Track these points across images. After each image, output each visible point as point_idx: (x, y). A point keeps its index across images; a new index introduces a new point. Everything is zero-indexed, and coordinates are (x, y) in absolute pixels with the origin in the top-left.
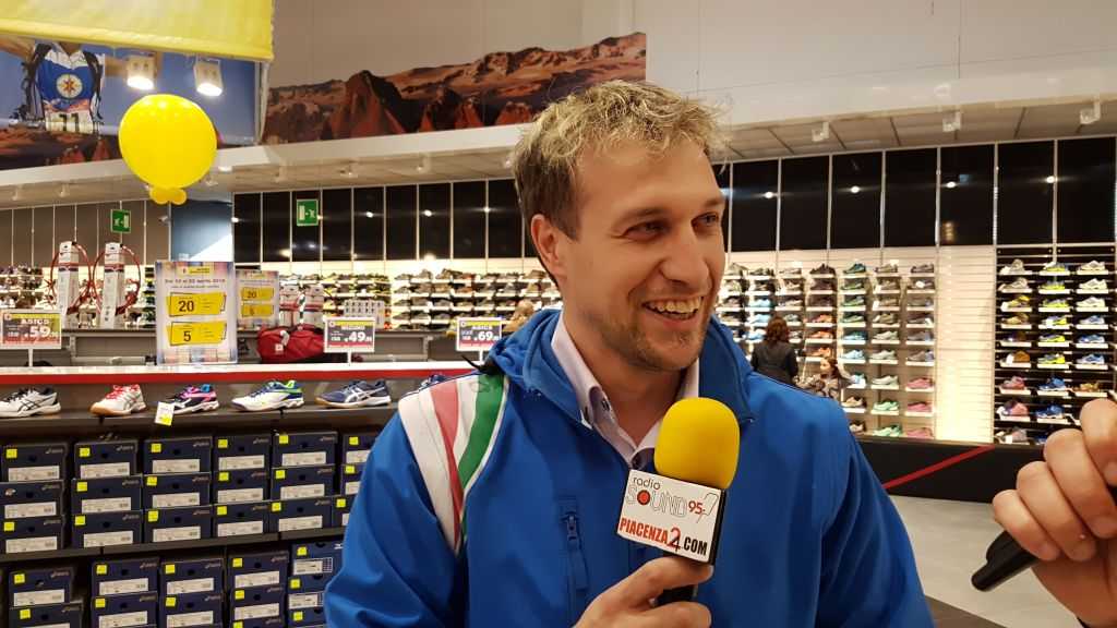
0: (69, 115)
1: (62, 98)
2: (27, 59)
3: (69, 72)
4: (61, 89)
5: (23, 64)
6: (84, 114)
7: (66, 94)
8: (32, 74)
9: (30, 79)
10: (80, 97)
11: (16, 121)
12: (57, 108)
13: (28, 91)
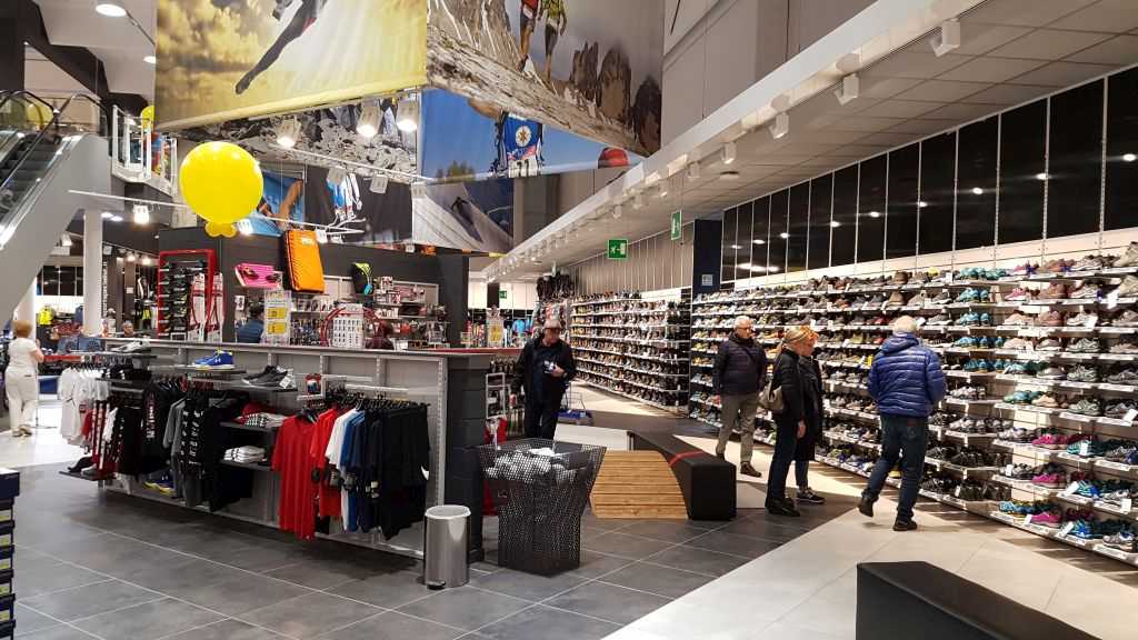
0: (523, 162)
1: (519, 148)
2: (498, 120)
3: (522, 124)
4: (518, 140)
5: (496, 124)
6: (532, 159)
7: (521, 144)
8: (500, 133)
9: (499, 137)
10: (530, 145)
11: (491, 174)
12: (516, 157)
13: (498, 146)
